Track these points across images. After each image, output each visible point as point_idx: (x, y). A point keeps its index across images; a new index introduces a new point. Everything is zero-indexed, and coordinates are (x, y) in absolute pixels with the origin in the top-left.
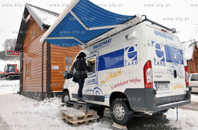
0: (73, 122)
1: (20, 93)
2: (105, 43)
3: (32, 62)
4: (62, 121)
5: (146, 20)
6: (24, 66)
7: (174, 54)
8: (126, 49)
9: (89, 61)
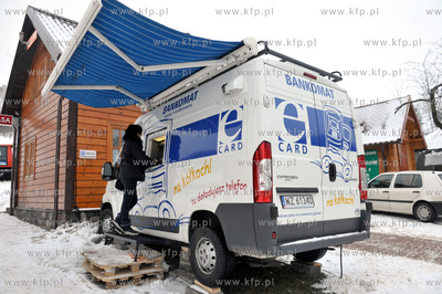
0: (104, 279)
1: (11, 211)
2: (186, 100)
3: (38, 142)
4: (83, 276)
5: (266, 51)
6: (23, 149)
7: (332, 128)
8: (224, 114)
9: (154, 141)
